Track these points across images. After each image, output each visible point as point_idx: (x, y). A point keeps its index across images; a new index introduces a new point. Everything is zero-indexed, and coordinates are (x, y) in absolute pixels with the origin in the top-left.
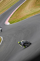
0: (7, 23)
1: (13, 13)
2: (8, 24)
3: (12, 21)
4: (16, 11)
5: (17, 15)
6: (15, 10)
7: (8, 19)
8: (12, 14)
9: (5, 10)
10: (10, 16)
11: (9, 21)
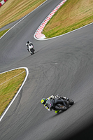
0: (40, 36)
1: (53, 13)
2: (43, 37)
3: (52, 32)
4: (60, 8)
5: (64, 18)
6: (59, 6)
7: (42, 26)
8: (50, 16)
9: (35, 6)
10: (47, 20)
11: (43, 32)
